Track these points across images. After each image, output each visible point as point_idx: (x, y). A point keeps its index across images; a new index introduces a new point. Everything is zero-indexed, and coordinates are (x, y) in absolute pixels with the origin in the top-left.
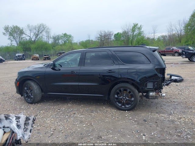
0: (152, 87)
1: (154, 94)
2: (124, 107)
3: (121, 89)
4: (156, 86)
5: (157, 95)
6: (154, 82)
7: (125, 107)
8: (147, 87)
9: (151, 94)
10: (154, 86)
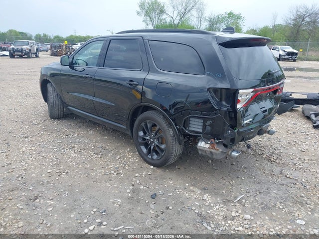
0: (201, 131)
1: (207, 146)
2: (150, 157)
3: (148, 121)
4: (209, 128)
5: (212, 150)
6: (205, 120)
7: (152, 159)
8: (191, 129)
9: (202, 145)
10: (204, 127)
